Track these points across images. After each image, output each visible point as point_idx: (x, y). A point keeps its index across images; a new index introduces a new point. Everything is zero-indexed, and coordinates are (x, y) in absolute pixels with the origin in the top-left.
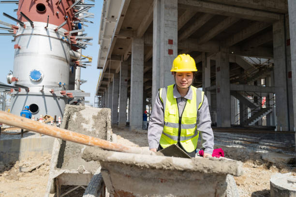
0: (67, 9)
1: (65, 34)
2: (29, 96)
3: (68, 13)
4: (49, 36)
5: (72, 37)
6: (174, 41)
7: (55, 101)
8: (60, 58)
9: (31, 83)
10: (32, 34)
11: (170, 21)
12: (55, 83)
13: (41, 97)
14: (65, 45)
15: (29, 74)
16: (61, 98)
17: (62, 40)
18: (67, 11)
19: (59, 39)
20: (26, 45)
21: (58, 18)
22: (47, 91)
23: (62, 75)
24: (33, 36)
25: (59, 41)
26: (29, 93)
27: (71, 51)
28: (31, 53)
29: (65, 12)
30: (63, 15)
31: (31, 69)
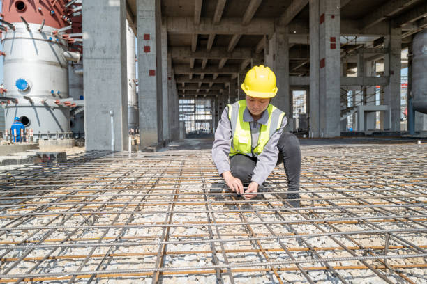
0: (52, 2)
1: (54, 33)
2: (18, 108)
3: (55, 6)
4: (33, 39)
5: (65, 35)
6: (151, 36)
7: (48, 112)
8: (50, 63)
9: (18, 93)
10: (14, 38)
11: (146, 11)
12: (47, 92)
13: (32, 108)
14: (55, 46)
15: (15, 83)
16: (55, 107)
17: (50, 41)
18: (53, 5)
19: (46, 40)
20: (9, 51)
21: (42, 15)
22: (37, 101)
23: (54, 81)
24: (16, 41)
25: (47, 43)
26: (18, 105)
27: (65, 53)
28: (15, 61)
29: (51, 7)
30: (48, 9)
31: (17, 78)
